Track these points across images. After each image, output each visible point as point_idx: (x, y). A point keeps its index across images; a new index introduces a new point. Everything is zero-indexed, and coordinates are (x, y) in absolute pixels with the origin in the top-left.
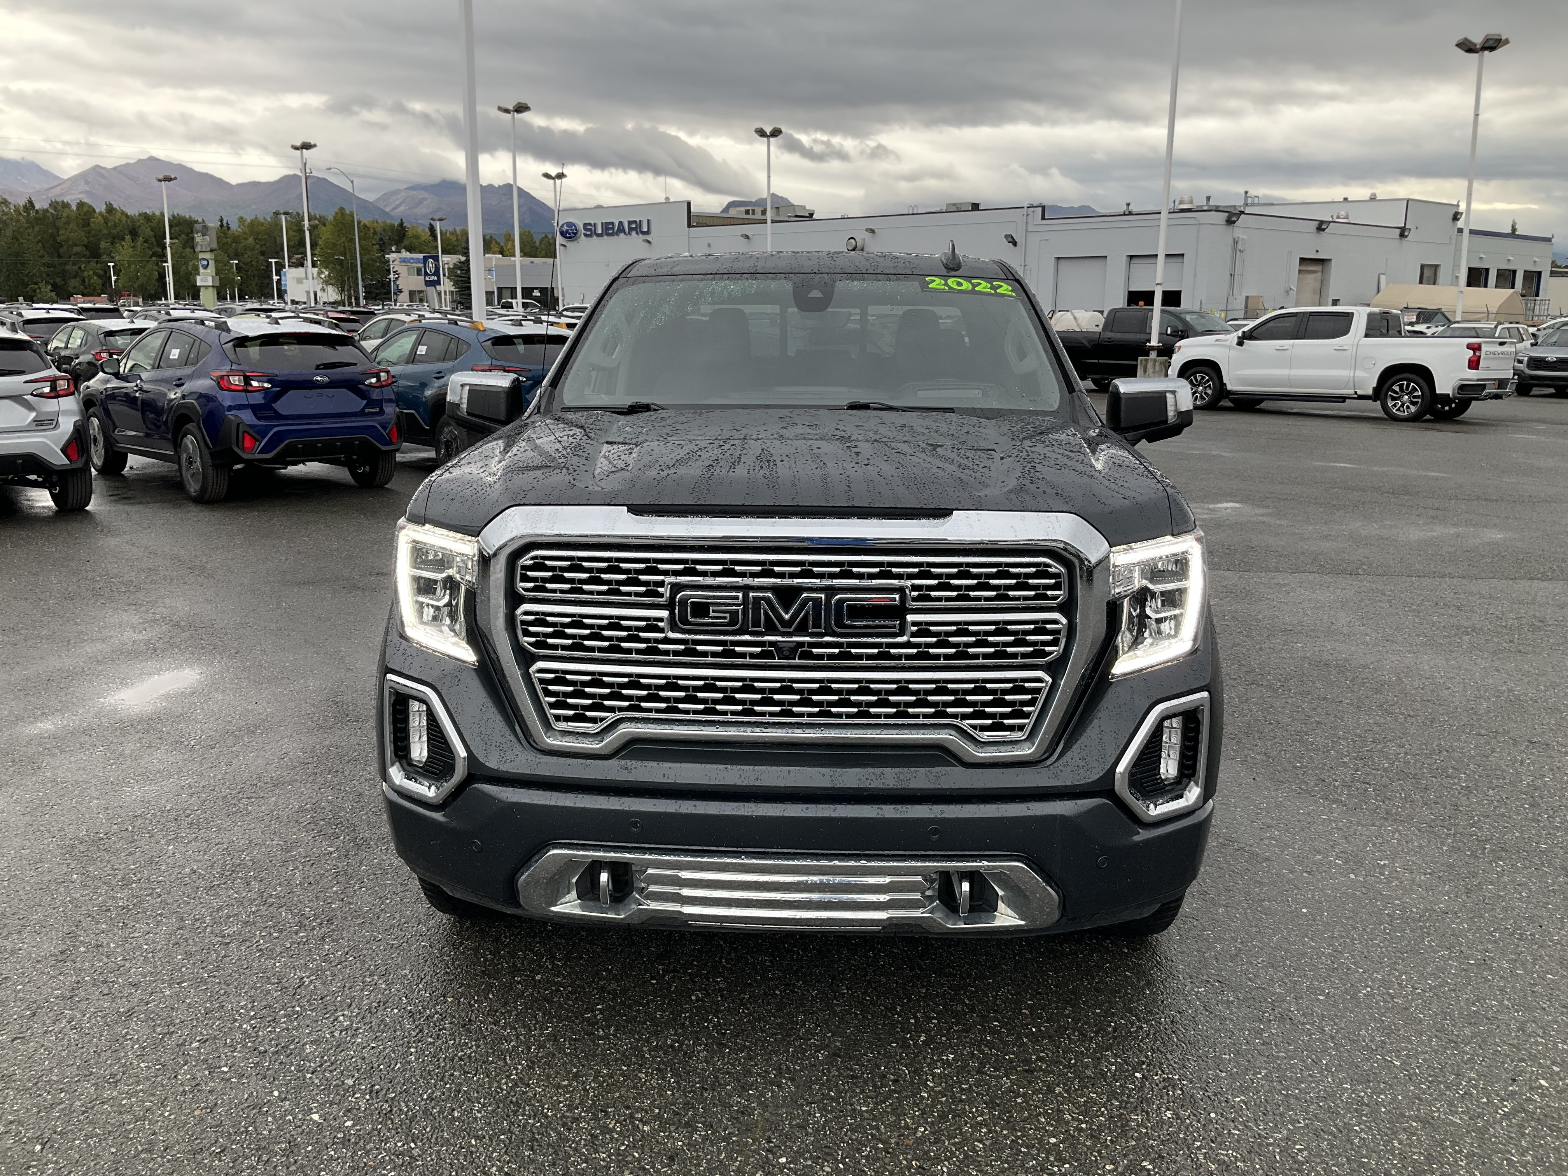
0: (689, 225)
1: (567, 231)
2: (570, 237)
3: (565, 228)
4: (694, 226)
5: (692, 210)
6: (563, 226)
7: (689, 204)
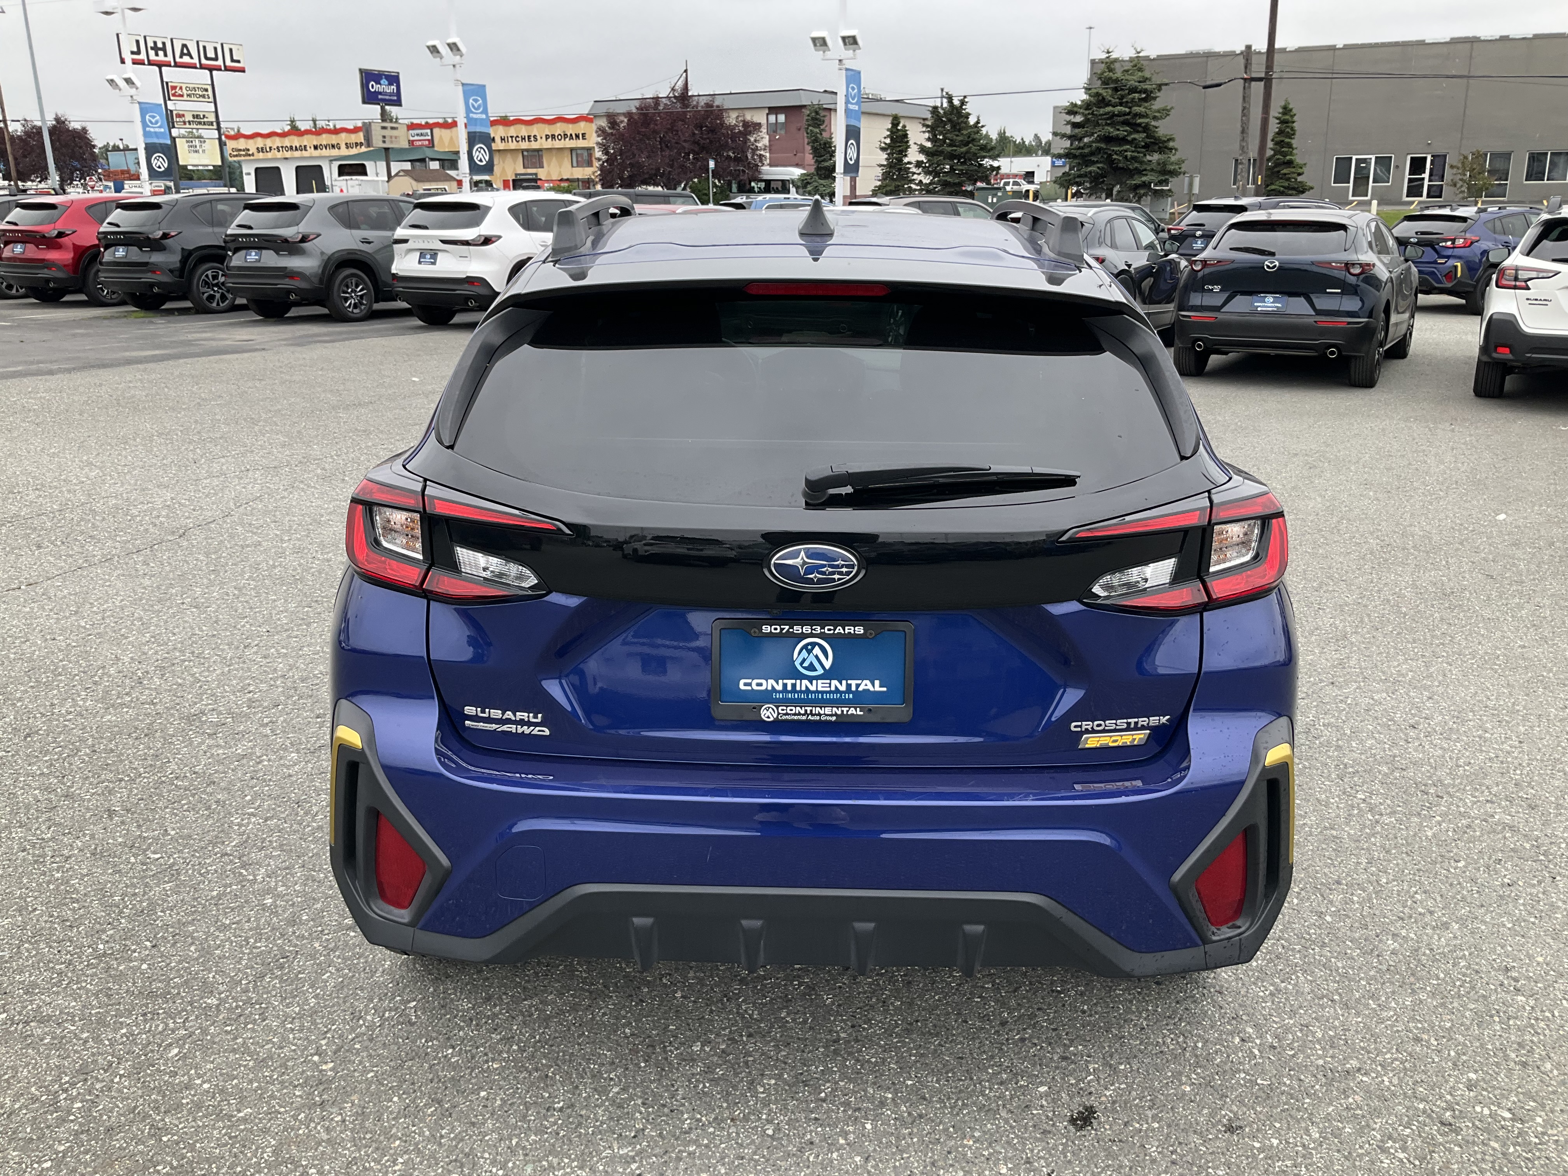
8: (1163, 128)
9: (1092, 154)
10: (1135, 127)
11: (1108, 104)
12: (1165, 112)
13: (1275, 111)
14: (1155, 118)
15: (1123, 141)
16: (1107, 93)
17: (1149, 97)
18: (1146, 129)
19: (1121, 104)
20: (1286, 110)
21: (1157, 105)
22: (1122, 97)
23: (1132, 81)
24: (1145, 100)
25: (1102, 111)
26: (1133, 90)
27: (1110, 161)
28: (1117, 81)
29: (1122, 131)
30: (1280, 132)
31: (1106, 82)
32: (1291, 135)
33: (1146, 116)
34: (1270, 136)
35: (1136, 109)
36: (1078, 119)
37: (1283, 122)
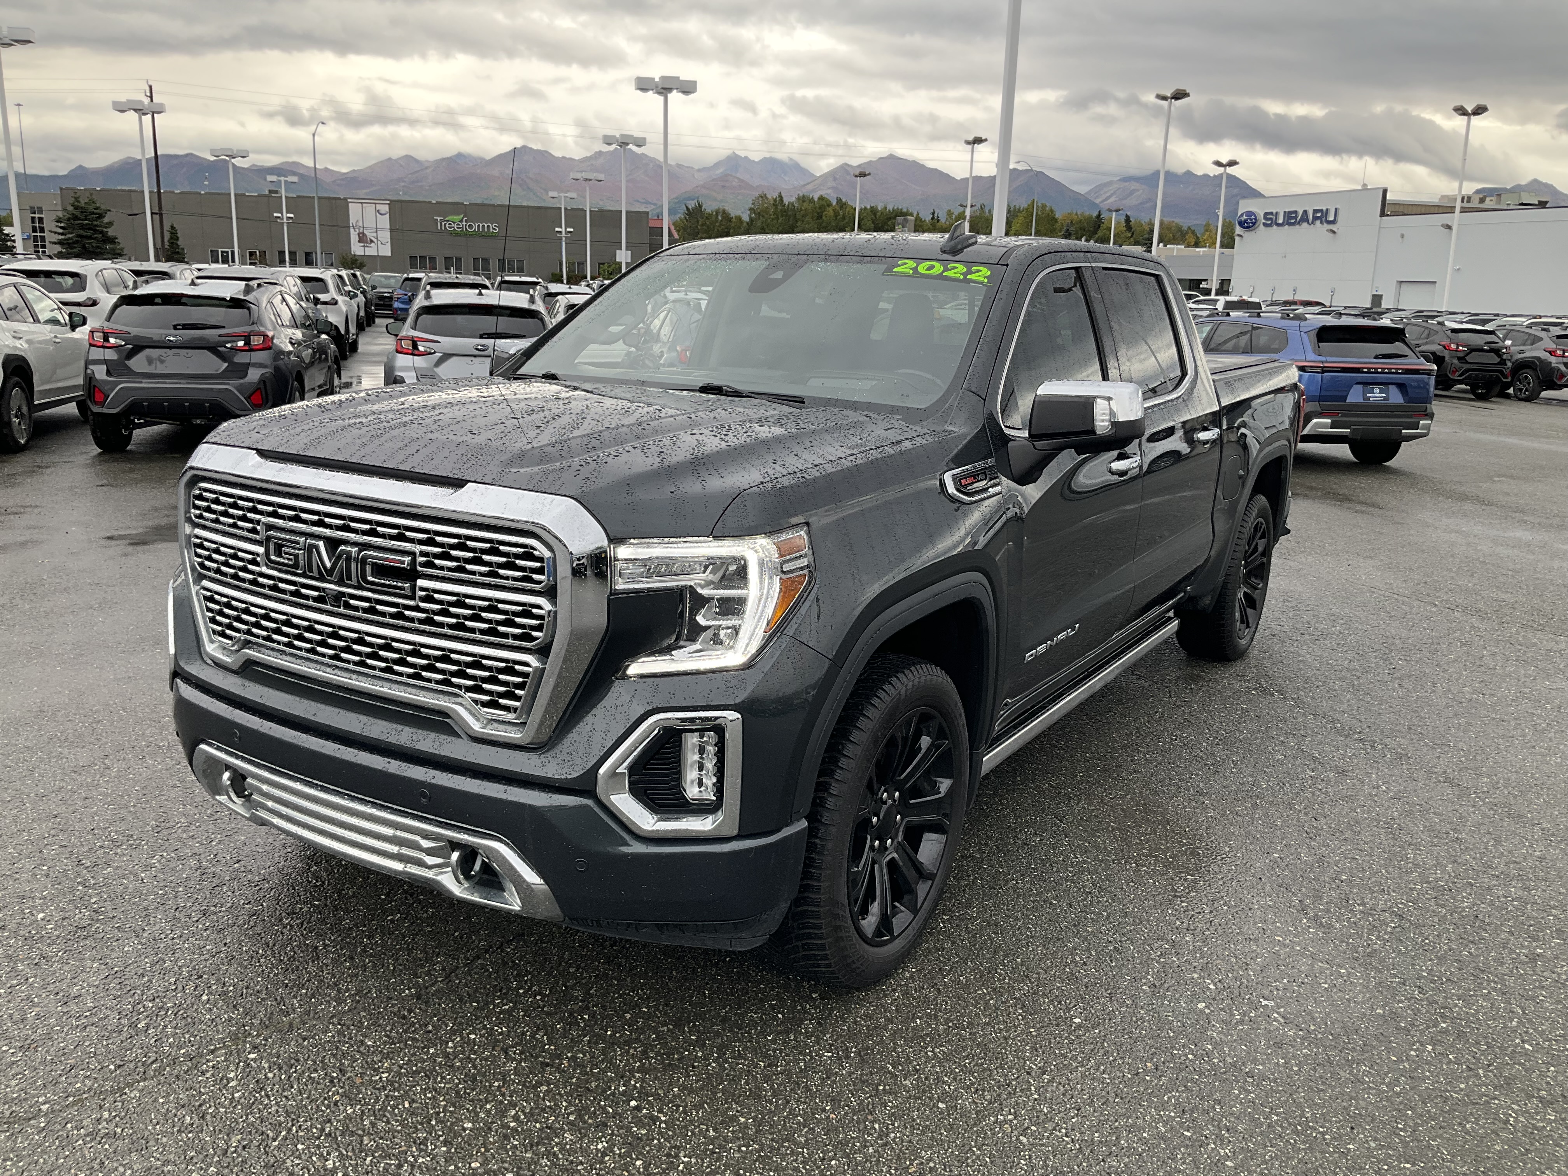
0: (1383, 214)
1: (1245, 221)
2: (1248, 227)
3: (1245, 217)
4: (1388, 215)
5: (1388, 198)
6: (1242, 215)
7: (1385, 191)
8: (111, 232)
9: (74, 243)
10: (96, 231)
11: (79, 219)
12: (110, 224)
13: (167, 227)
14: (106, 227)
15: (90, 238)
16: (78, 213)
17: (101, 216)
18: (102, 232)
19: (86, 220)
20: (172, 228)
21: (106, 220)
22: (86, 216)
23: (91, 208)
24: (98, 218)
25: (76, 222)
26: (93, 213)
27: (84, 247)
28: (82, 208)
29: (89, 233)
30: (171, 238)
31: (76, 208)
32: (177, 239)
33: (101, 226)
34: (166, 239)
35: (95, 223)
36: (62, 225)
37: (171, 233)
